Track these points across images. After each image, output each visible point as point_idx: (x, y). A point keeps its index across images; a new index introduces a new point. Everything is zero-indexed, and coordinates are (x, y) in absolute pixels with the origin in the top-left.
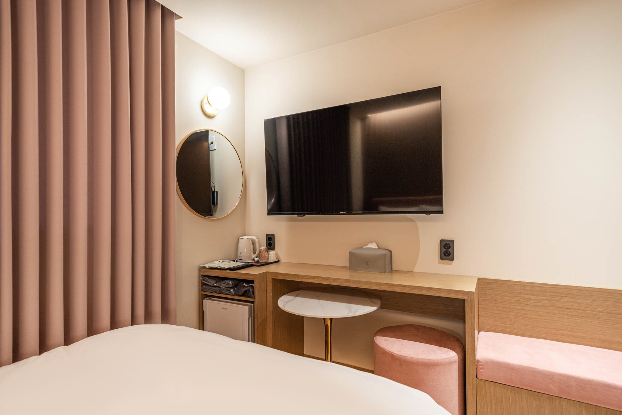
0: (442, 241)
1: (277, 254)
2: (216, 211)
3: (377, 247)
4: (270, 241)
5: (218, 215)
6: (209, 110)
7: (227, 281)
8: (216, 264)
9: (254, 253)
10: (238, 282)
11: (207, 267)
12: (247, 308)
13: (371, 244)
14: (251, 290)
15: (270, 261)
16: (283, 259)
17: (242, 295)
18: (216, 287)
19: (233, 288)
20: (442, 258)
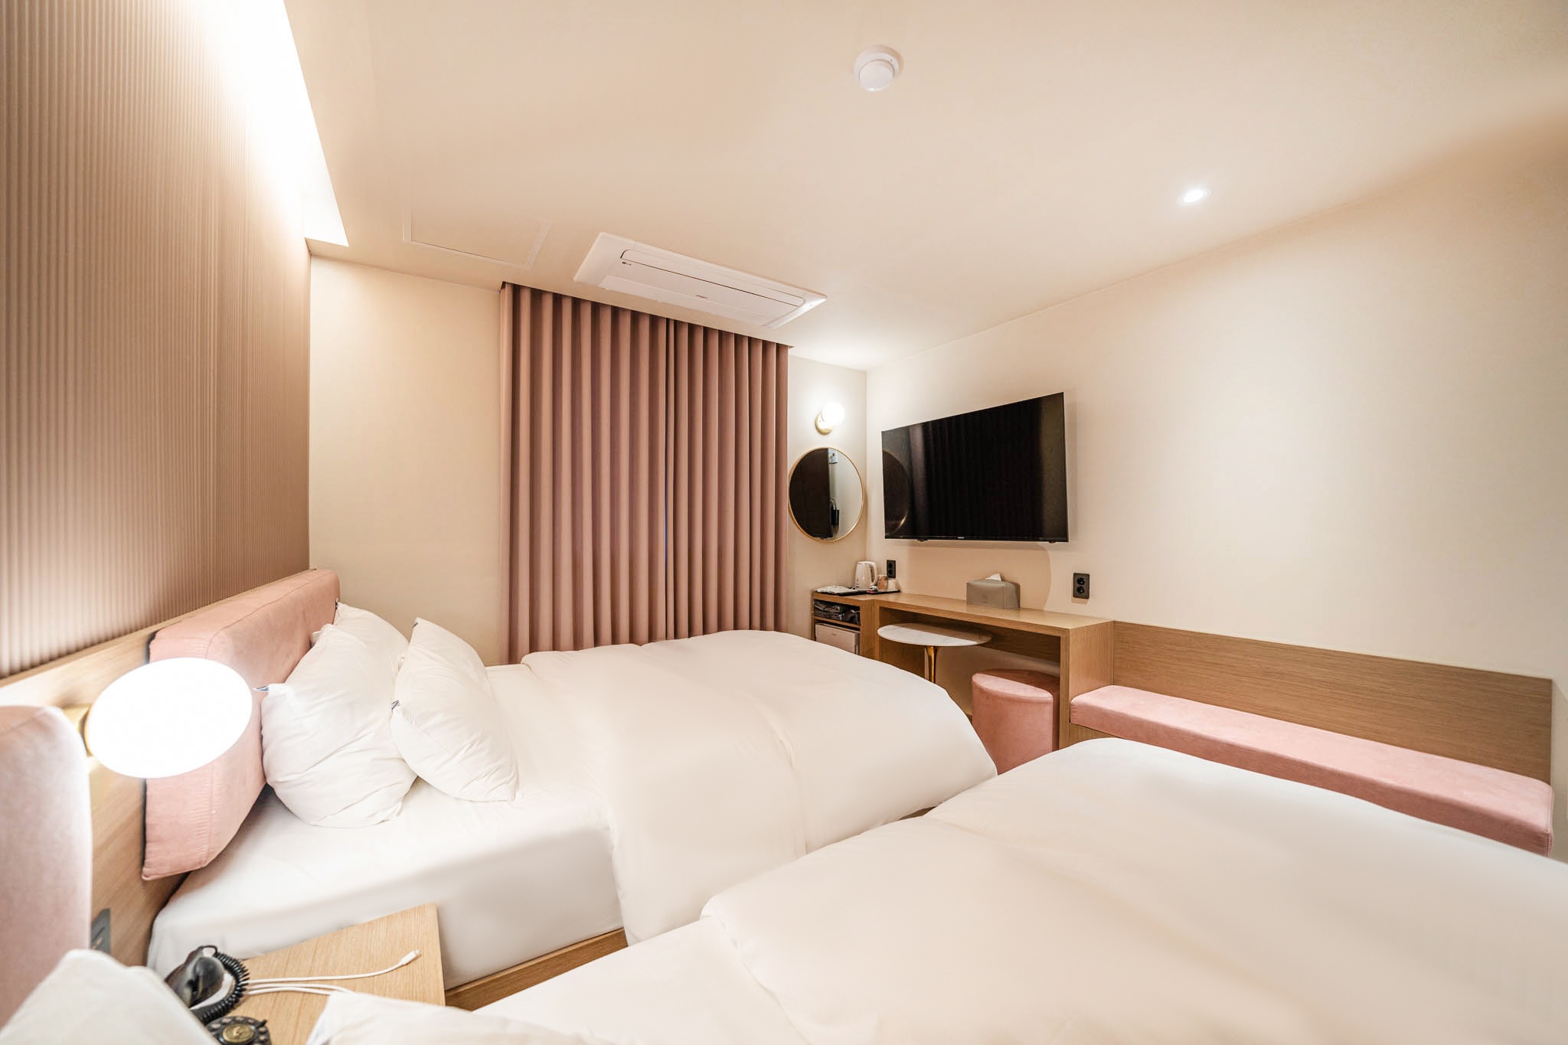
0: (1075, 575)
1: (897, 584)
2: (837, 531)
3: (1000, 579)
4: (891, 567)
5: (839, 536)
6: (822, 426)
7: (836, 607)
8: (829, 589)
9: (873, 581)
10: (846, 608)
11: (819, 591)
12: (854, 634)
13: (996, 575)
14: (857, 616)
15: (888, 591)
16: (904, 590)
17: (850, 622)
18: (826, 612)
19: (842, 613)
20: (1075, 596)
